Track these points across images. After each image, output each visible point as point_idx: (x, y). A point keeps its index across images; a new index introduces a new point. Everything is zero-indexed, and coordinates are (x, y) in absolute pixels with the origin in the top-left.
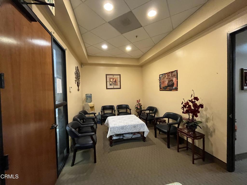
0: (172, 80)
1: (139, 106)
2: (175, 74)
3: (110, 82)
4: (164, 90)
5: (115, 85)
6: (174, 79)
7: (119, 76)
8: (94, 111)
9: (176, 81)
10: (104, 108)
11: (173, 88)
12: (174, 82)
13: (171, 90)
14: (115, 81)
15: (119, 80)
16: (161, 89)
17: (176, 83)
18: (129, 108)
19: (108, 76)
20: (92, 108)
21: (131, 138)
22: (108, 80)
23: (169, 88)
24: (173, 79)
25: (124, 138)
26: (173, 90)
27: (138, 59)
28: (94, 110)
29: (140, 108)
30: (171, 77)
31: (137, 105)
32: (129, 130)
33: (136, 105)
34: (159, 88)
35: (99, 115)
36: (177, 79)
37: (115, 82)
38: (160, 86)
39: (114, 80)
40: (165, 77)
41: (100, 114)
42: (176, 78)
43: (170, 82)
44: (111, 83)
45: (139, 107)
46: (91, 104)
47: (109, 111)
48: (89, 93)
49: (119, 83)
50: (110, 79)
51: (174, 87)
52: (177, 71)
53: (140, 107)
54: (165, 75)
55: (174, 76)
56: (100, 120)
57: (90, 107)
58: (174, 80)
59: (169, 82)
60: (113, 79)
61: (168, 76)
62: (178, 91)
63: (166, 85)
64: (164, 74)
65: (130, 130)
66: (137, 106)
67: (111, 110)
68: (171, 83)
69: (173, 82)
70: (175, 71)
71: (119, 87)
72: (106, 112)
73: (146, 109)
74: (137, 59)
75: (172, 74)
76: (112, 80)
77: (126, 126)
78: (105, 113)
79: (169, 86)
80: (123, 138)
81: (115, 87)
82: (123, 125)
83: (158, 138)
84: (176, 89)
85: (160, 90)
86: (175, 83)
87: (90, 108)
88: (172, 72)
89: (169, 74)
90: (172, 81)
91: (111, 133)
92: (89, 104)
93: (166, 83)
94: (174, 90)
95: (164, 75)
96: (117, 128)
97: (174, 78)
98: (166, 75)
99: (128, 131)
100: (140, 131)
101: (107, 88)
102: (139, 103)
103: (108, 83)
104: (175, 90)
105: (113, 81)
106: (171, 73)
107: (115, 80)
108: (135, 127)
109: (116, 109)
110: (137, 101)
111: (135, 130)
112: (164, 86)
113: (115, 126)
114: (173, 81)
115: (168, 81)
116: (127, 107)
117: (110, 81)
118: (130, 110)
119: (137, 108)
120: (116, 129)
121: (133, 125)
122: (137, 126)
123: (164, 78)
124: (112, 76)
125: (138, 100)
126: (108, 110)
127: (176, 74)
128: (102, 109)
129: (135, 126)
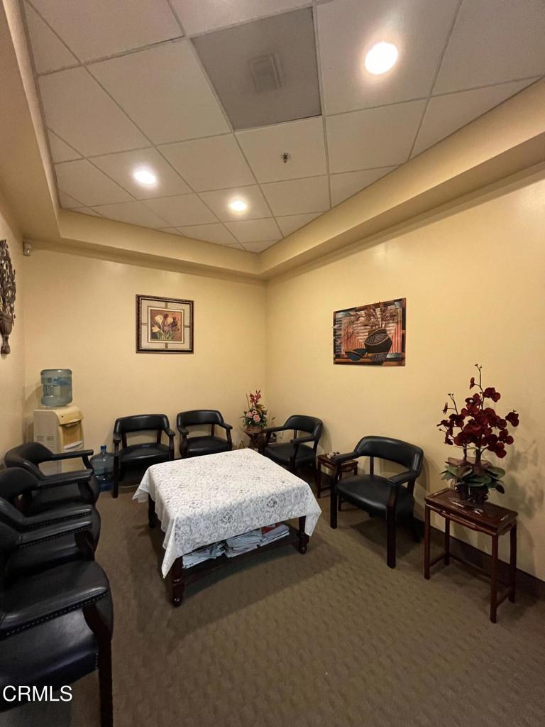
0: (384, 331)
1: (259, 414)
2: (396, 311)
3: (152, 326)
4: (351, 360)
5: (173, 339)
6: (392, 329)
7: (187, 307)
8: (78, 443)
9: (400, 333)
10: (126, 426)
11: (388, 356)
12: (390, 336)
13: (379, 363)
14: (174, 324)
15: (187, 322)
16: (337, 360)
17: (400, 339)
18: (222, 424)
19: (144, 304)
20: (72, 428)
21: (256, 547)
22: (145, 318)
23: (370, 355)
24: (388, 328)
25: (229, 556)
26: (388, 363)
27: (258, 255)
28: (81, 438)
29: (262, 421)
30: (380, 320)
31: (251, 411)
32: (252, 519)
33: (245, 413)
34: (332, 355)
35: (101, 456)
36: (404, 328)
37: (173, 326)
38: (336, 348)
39: (170, 320)
40: (358, 319)
41: (110, 449)
42: (400, 325)
43: (378, 337)
44: (156, 329)
45: (257, 419)
46: (65, 414)
47: (146, 438)
48: (57, 364)
49: (187, 331)
50: (154, 313)
51: (391, 352)
52: (402, 302)
53: (262, 417)
54: (359, 313)
55: (393, 316)
56: (105, 474)
57: (63, 426)
58: (393, 331)
59: (372, 335)
60: (166, 317)
61: (369, 316)
62: (404, 365)
63: (359, 347)
64: (355, 309)
65: (258, 518)
66: (249, 415)
67: (155, 433)
68: (379, 340)
69: (389, 339)
70: (395, 301)
71: (186, 346)
72: (133, 440)
73: (282, 425)
74: (256, 253)
75: (383, 312)
76: (159, 319)
77: (240, 504)
78: (129, 444)
79: (369, 348)
80: (223, 555)
81: (173, 345)
82: (228, 502)
83: (341, 528)
84: (400, 360)
85: (336, 363)
86: (396, 341)
87: (60, 429)
88: (386, 304)
89: (374, 310)
90: (385, 333)
91: (178, 549)
92: (59, 412)
93: (362, 338)
94: (392, 363)
95: (352, 313)
96: (207, 517)
97: (391, 325)
98: (363, 312)
99: (248, 523)
100: (292, 517)
101: (139, 350)
102: (258, 403)
103: (144, 329)
104: (395, 363)
105: (163, 322)
106: (381, 306)
107: (174, 319)
108: (275, 503)
109: (173, 426)
110: (251, 396)
111: (274, 516)
112: (352, 348)
113: (198, 511)
114: (388, 332)
115: (369, 332)
116: (213, 419)
117: (154, 323)
118: (229, 429)
119: (250, 422)
120: (202, 525)
121: (267, 498)
122: (283, 497)
123: (352, 323)
124: (163, 304)
125: (254, 394)
126: (141, 432)
127: (400, 310)
128: (115, 432)
129: (273, 501)
